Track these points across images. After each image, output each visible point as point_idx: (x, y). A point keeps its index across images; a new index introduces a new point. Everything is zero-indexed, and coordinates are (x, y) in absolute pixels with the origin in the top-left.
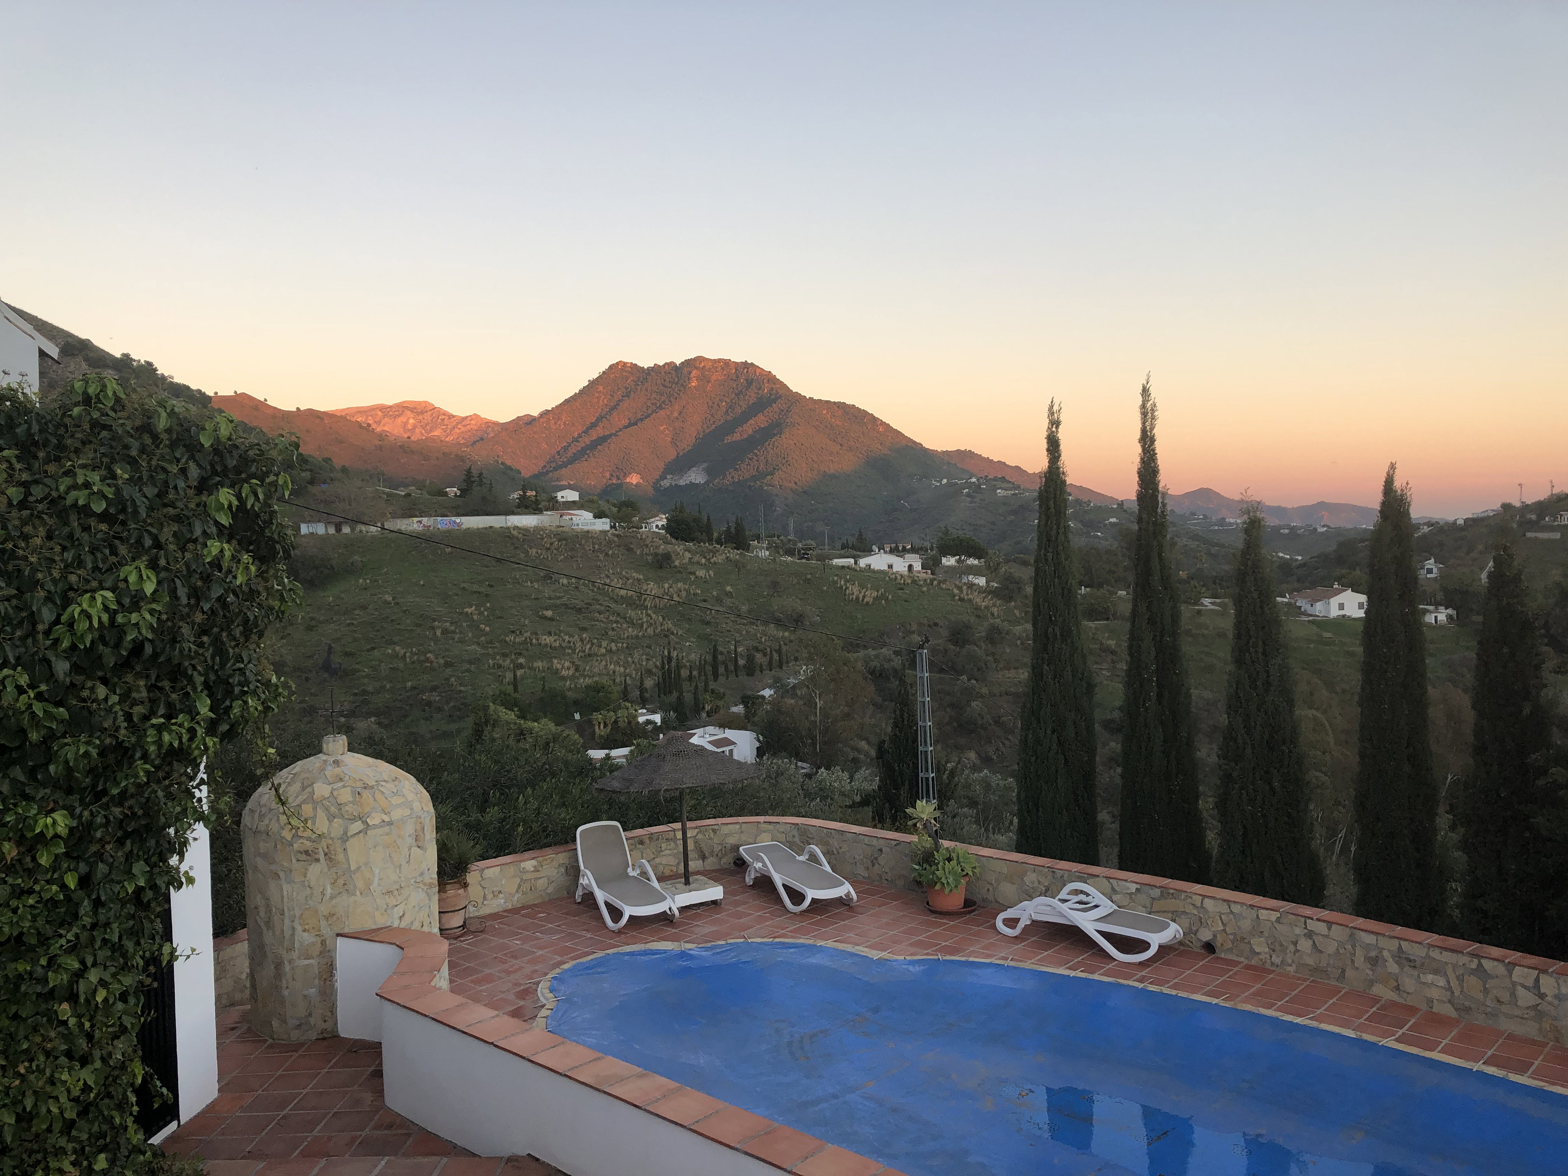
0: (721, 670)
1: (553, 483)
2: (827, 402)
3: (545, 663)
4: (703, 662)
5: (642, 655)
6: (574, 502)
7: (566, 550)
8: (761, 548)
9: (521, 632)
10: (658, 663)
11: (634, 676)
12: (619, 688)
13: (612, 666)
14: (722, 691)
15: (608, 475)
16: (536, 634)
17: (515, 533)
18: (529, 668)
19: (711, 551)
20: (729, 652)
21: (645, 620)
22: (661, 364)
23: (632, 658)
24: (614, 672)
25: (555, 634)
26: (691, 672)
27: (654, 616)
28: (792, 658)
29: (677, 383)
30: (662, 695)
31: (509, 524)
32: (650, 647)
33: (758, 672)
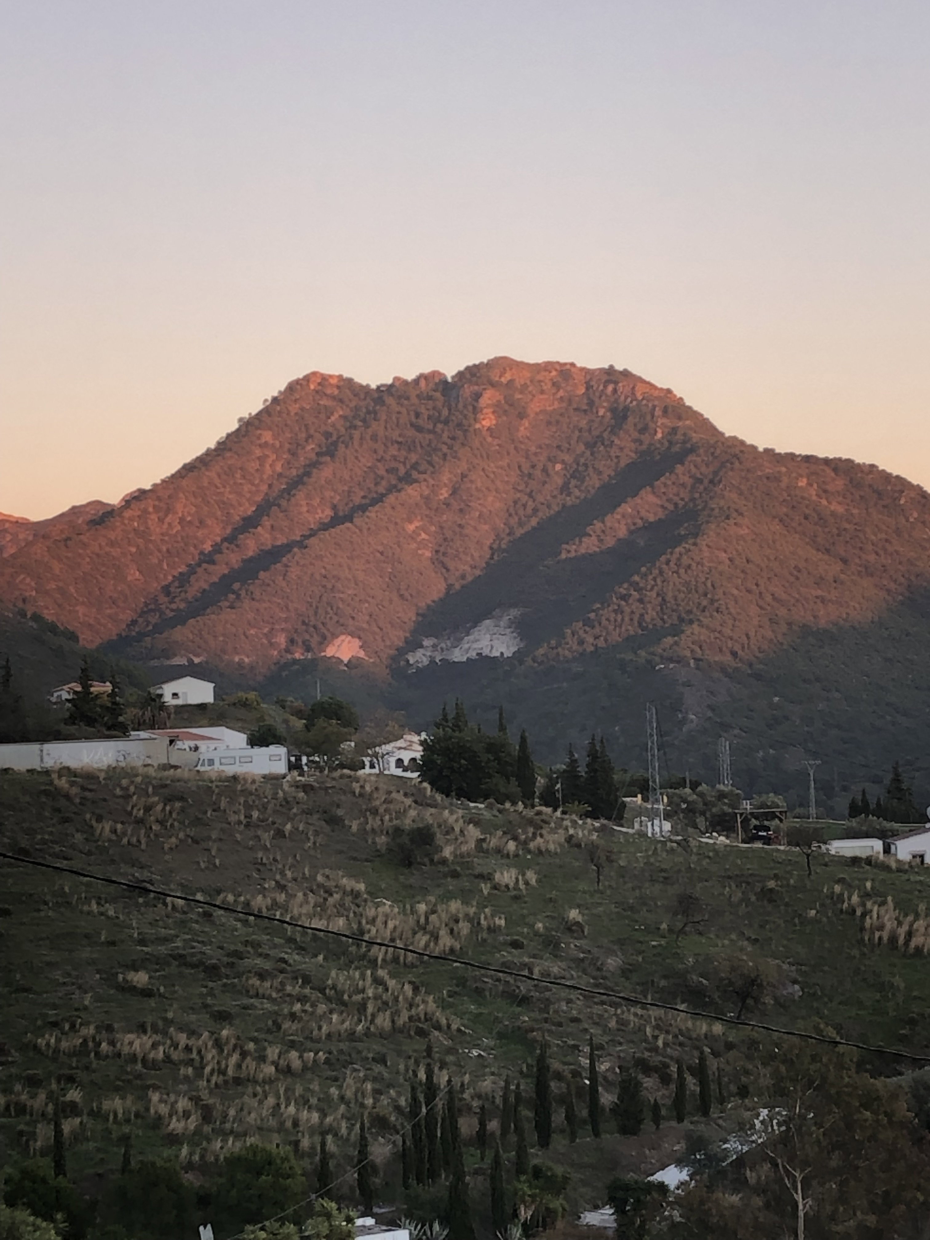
0: (558, 1118)
1: (154, 663)
2: (809, 459)
3: (129, 1102)
4: (512, 1099)
5: (365, 1079)
6: (202, 707)
7: (182, 823)
8: (652, 815)
9: (73, 1026)
10: (402, 1102)
11: (344, 1131)
12: (306, 1163)
13: (292, 1109)
14: (559, 1170)
15: (281, 640)
16: (109, 1028)
17: (63, 783)
18: (92, 1114)
19: (531, 822)
20: (576, 1074)
21: (370, 992)
22: (410, 376)
23: (340, 1087)
24: (296, 1124)
25: (155, 1031)
26: (483, 1124)
27: (392, 983)
28: (733, 1088)
29: (446, 422)
30: (412, 1181)
31: (49, 763)
32: (381, 1060)
33: (648, 1125)
